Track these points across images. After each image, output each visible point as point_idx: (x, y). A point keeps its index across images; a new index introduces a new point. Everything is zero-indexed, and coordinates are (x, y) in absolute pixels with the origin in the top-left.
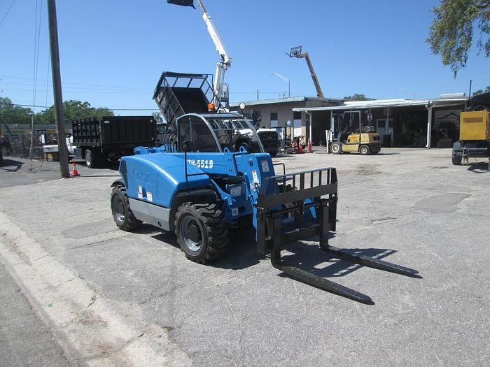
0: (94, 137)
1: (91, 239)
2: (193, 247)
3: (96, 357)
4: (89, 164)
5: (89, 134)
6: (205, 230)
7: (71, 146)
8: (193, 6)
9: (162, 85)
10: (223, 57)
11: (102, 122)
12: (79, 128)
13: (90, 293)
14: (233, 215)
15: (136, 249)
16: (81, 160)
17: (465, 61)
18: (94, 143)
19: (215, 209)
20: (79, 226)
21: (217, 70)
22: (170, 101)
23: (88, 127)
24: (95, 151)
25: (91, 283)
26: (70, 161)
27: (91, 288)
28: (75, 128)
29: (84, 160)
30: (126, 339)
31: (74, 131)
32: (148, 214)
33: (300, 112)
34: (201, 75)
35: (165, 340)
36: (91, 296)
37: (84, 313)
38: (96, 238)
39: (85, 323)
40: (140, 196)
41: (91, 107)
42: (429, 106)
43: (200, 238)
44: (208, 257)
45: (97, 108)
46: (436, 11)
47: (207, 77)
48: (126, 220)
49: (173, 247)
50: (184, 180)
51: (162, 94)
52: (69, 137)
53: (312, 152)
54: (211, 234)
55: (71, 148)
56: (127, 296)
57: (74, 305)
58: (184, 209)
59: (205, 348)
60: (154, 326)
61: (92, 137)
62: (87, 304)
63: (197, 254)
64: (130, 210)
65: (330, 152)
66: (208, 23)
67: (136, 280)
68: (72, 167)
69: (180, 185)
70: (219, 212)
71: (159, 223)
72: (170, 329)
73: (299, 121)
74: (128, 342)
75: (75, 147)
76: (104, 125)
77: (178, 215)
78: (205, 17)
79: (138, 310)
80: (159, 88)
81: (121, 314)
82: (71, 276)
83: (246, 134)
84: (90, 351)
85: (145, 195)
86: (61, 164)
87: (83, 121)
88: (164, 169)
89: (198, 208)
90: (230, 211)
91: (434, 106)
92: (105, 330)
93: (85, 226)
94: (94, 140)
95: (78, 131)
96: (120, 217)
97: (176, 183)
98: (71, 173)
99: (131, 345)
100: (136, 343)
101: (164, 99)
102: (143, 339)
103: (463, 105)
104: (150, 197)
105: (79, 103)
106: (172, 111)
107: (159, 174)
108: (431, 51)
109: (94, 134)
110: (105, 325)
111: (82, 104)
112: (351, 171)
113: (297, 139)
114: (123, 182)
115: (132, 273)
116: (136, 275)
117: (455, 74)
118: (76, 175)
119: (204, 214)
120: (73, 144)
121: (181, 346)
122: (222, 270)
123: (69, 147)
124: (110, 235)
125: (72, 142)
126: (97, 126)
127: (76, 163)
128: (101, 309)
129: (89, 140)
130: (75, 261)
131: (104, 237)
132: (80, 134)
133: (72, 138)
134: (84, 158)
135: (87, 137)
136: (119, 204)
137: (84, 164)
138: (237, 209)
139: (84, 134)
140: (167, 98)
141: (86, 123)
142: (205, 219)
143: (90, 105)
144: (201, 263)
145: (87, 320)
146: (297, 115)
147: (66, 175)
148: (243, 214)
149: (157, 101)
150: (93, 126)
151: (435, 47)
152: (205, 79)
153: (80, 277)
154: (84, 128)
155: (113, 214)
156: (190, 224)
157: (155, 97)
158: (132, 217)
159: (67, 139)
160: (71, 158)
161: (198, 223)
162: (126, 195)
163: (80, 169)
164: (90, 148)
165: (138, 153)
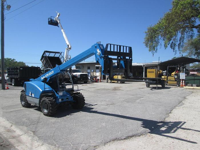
0: (16, 74)
1: (12, 110)
2: (46, 111)
3: (11, 139)
4: (13, 84)
5: (14, 73)
6: (49, 105)
7: (6, 77)
8: (58, 26)
9: (44, 55)
10: (68, 45)
11: (20, 69)
12: (10, 71)
13: (10, 124)
14: (59, 101)
15: (27, 113)
16: (10, 83)
17: (157, 50)
18: (16, 77)
19: (53, 99)
20: (8, 106)
21: (66, 50)
22: (47, 62)
23: (14, 70)
24: (16, 80)
25: (11, 122)
26: (6, 83)
27: (11, 123)
28: (9, 71)
29: (11, 83)
30: (21, 134)
31: (8, 72)
32: (33, 101)
33: (98, 67)
34: (59, 52)
35: (32, 134)
36: (11, 125)
37: (8, 130)
38: (14, 110)
39: (8, 131)
40: (30, 95)
41: (16, 61)
42: (144, 66)
43: (48, 108)
44: (50, 114)
45: (18, 62)
46: (146, 33)
47: (61, 53)
48: (25, 103)
49: (40, 112)
50: (44, 90)
51: (44, 59)
52: (6, 74)
53: (101, 82)
54: (51, 107)
55: (6, 78)
56: (23, 125)
57: (5, 127)
58: (43, 99)
59: (43, 135)
60: (29, 132)
61: (15, 74)
62: (9, 127)
63: (47, 113)
64: (27, 100)
65: (107, 82)
66: (63, 33)
67: (26, 121)
68: (6, 86)
69: (42, 91)
70: (54, 100)
71: (36, 104)
72: (34, 132)
73: (98, 70)
74: (21, 135)
75: (8, 78)
76: (20, 70)
77: (42, 101)
78: (62, 30)
79: (25, 128)
80: (43, 57)
81: (20, 129)
82: (5, 120)
83: (76, 75)
84: (9, 137)
85: (31, 95)
86: (2, 84)
87: (12, 68)
88: (38, 86)
89: (47, 98)
90: (58, 100)
91: (145, 66)
92: (14, 133)
93: (10, 106)
94: (16, 75)
95: (10, 72)
96: (23, 103)
97: (41, 91)
98: (6, 88)
99: (22, 136)
100: (24, 135)
101: (45, 61)
102: (26, 134)
103: (157, 66)
104: (33, 96)
105: (11, 59)
106: (47, 65)
107: (36, 88)
108: (145, 46)
109: (16, 73)
110: (15, 132)
111: (12, 59)
112: (110, 89)
113: (96, 77)
114: (25, 90)
115: (25, 119)
116: (26, 119)
117: (153, 55)
118: (8, 89)
119: (49, 100)
120: (7, 77)
121: (36, 135)
122: (54, 118)
123: (5, 78)
124: (19, 109)
125: (7, 76)
126: (17, 70)
127: (8, 84)
128: (14, 128)
129: (14, 75)
130: (6, 116)
131: (17, 109)
132: (10, 73)
133: (7, 74)
134: (11, 82)
135: (13, 74)
136: (23, 98)
137: (11, 84)
138: (61, 99)
139: (12, 73)
140: (46, 60)
141: (13, 69)
142: (49, 102)
143: (15, 60)
144: (48, 116)
145: (9, 131)
146: (97, 68)
147: (4, 88)
148: (63, 101)
149: (42, 61)
150: (16, 70)
151: (147, 45)
152: (61, 54)
153: (7, 120)
154: (12, 70)
155: (21, 102)
156: (45, 104)
157: (41, 60)
158: (27, 102)
159: (5, 74)
160: (6, 82)
161: (47, 103)
162: (25, 95)
163: (10, 86)
164: (14, 78)
165: (31, 81)
